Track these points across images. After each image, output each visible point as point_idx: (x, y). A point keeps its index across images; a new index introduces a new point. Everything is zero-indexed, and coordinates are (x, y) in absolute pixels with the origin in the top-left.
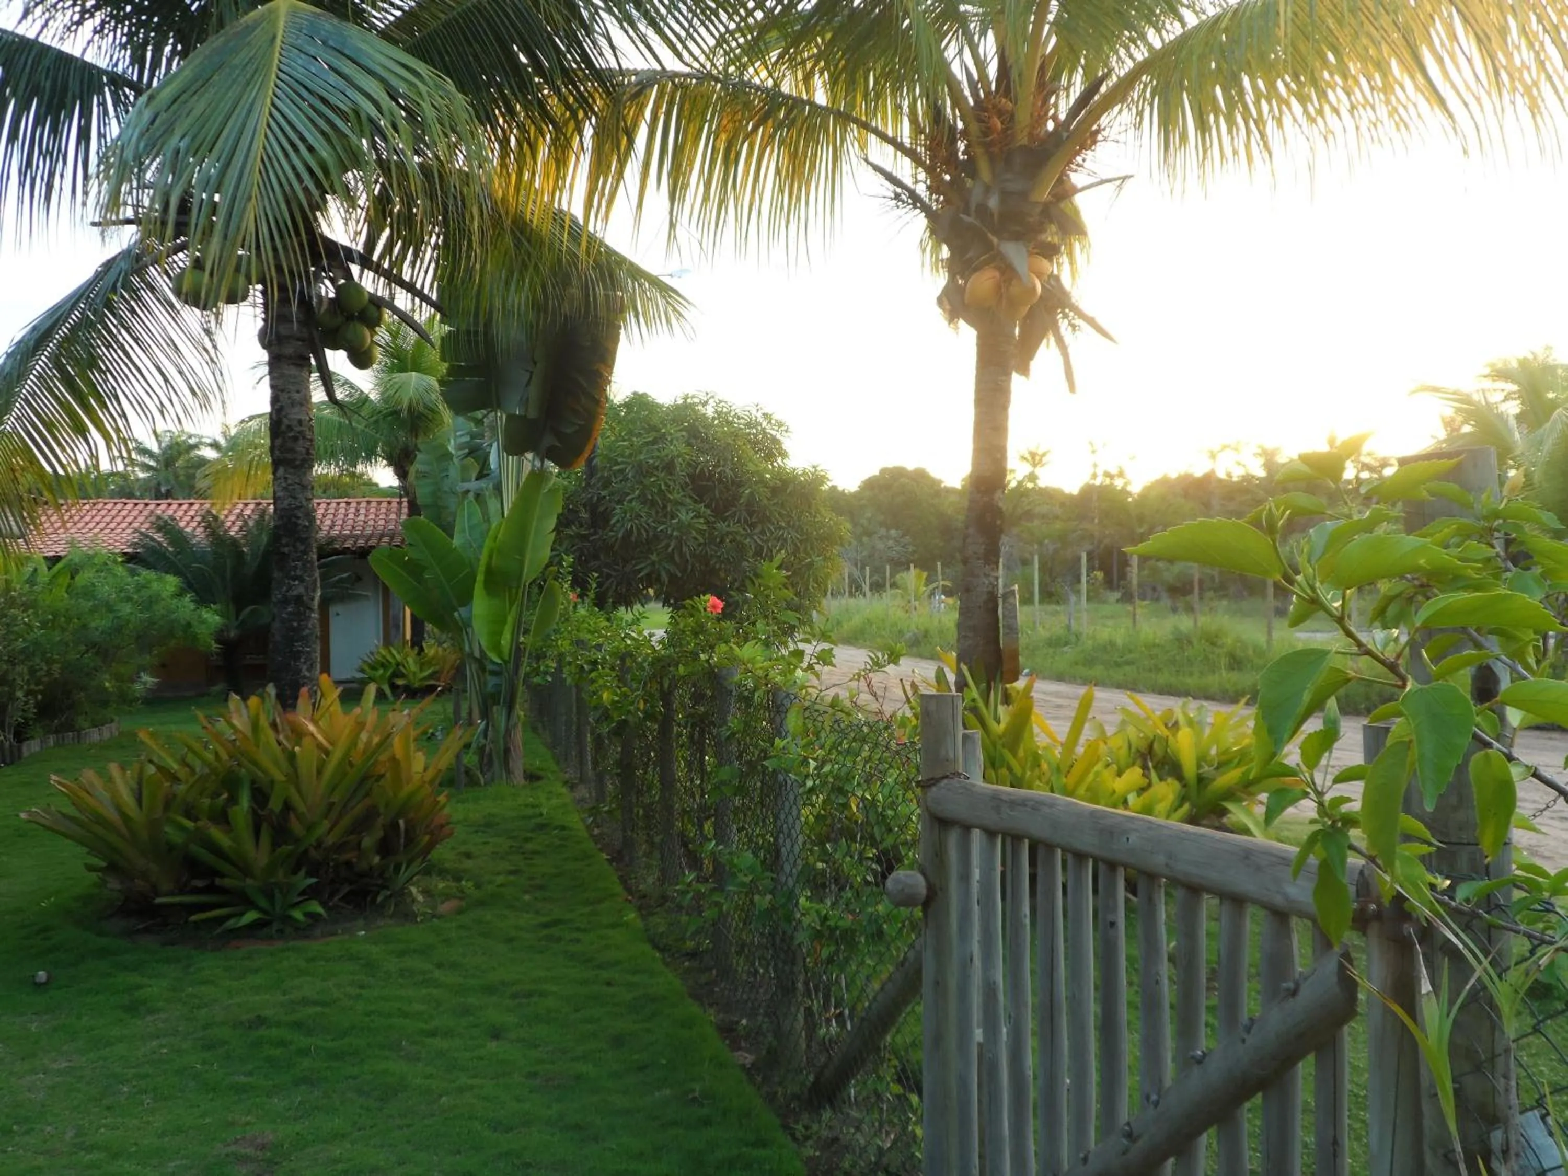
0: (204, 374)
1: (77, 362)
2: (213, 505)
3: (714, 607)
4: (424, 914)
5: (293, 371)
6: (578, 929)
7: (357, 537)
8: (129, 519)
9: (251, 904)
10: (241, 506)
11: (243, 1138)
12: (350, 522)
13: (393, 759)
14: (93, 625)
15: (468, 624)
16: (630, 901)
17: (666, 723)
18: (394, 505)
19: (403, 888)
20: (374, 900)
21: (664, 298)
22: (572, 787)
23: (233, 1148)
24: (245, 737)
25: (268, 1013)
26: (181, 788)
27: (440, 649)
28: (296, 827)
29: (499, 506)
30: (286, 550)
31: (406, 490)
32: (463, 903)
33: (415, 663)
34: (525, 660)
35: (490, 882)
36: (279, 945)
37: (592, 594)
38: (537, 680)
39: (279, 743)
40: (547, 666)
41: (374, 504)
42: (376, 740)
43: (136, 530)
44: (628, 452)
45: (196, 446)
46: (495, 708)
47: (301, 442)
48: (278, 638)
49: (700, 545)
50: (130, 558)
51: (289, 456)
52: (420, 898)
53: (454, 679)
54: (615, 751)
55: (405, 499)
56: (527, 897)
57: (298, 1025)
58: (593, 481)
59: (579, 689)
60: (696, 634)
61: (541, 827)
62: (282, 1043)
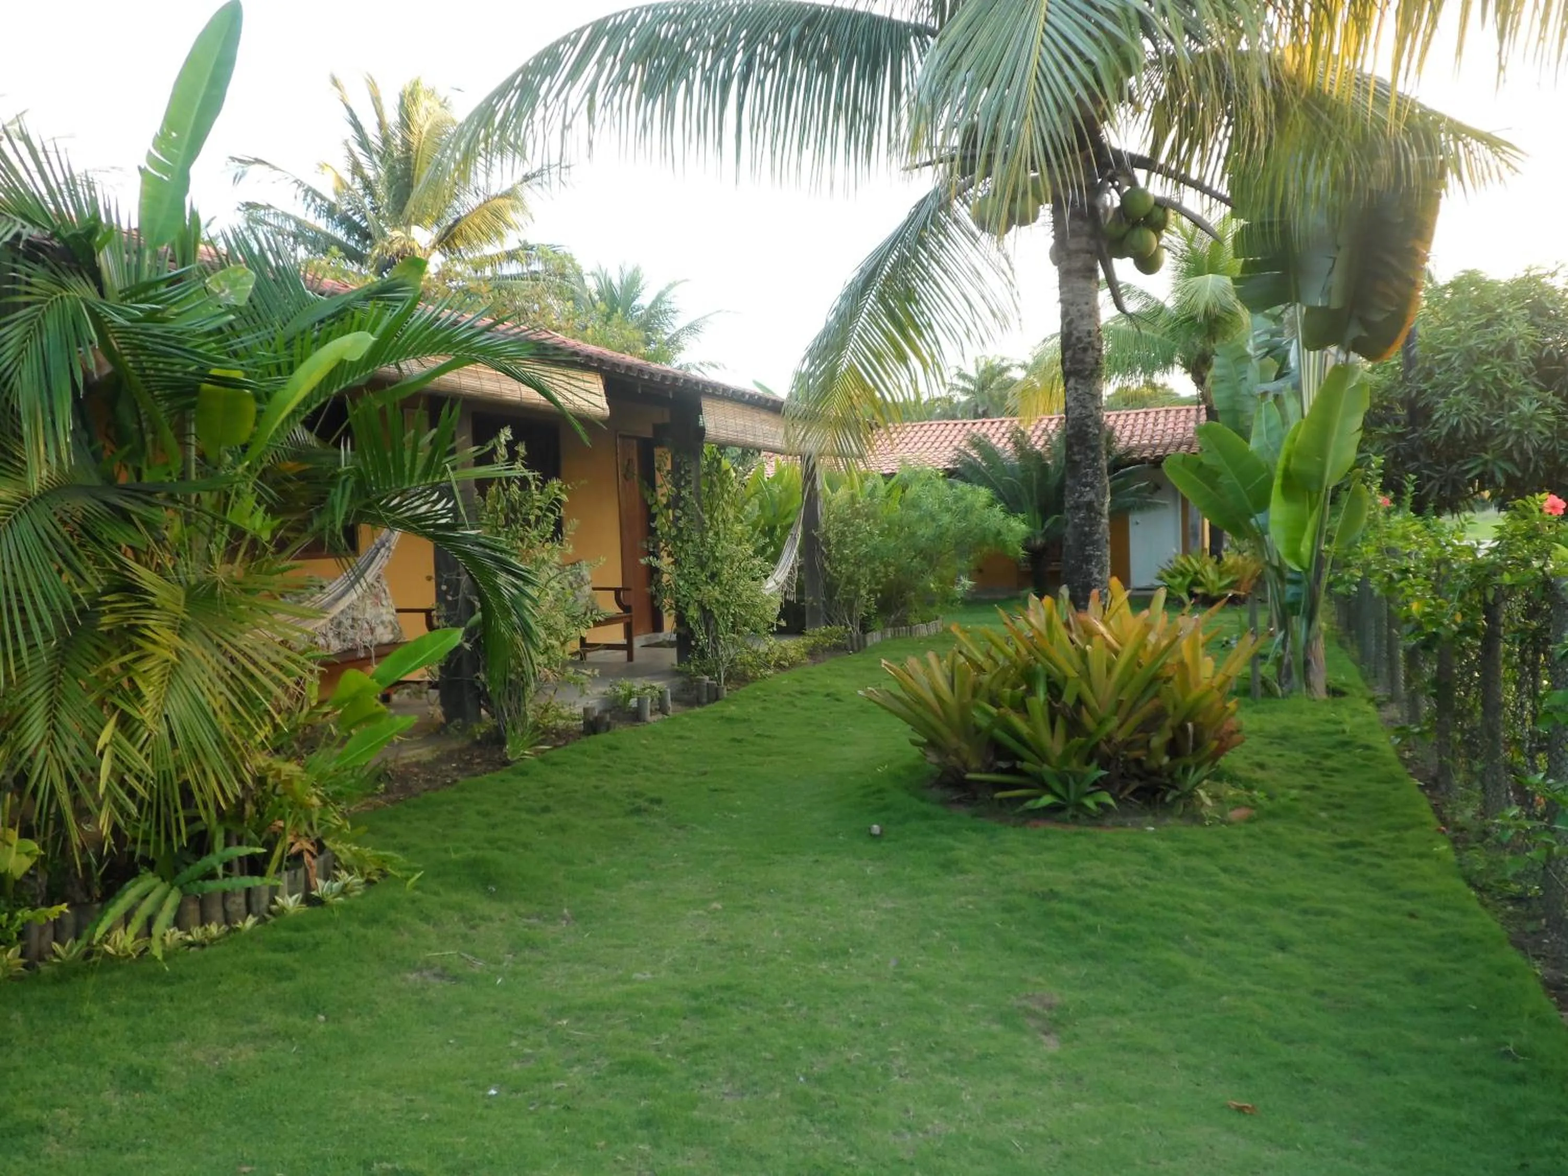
0: (1002, 297)
1: (897, 296)
2: (1021, 421)
3: (1554, 507)
4: (1211, 818)
5: (1081, 284)
6: (1380, 854)
7: (1156, 447)
8: (950, 438)
9: (1047, 788)
10: (1046, 421)
11: (1033, 996)
12: (1149, 432)
13: (1182, 664)
14: (920, 533)
15: (1264, 531)
16: (1443, 832)
17: (1490, 640)
18: (1193, 413)
19: (1193, 789)
20: (1163, 799)
21: (1496, 153)
22: (1379, 705)
23: (1025, 1002)
24: (1040, 634)
25: (1060, 888)
26: (986, 678)
27: (1240, 558)
28: (1087, 720)
29: (1299, 406)
30: (1077, 458)
31: (1204, 398)
32: (1254, 813)
33: (1213, 569)
34: (1327, 569)
35: (1283, 795)
36: (1074, 828)
37: (1408, 500)
38: (1340, 589)
39: (1072, 642)
40: (1352, 575)
41: (1173, 413)
42: (1164, 643)
43: (956, 449)
44: (1454, 338)
45: (1007, 369)
46: (1294, 618)
47: (1090, 351)
48: (1070, 542)
49: (1546, 439)
50: (950, 474)
51: (1079, 367)
52: (1209, 802)
53: (1254, 588)
54: (1429, 669)
55: (1203, 406)
56: (1323, 815)
57: (1086, 904)
58: (1412, 374)
59: (1390, 600)
60: (1530, 539)
61: (1344, 744)
62: (1073, 918)
